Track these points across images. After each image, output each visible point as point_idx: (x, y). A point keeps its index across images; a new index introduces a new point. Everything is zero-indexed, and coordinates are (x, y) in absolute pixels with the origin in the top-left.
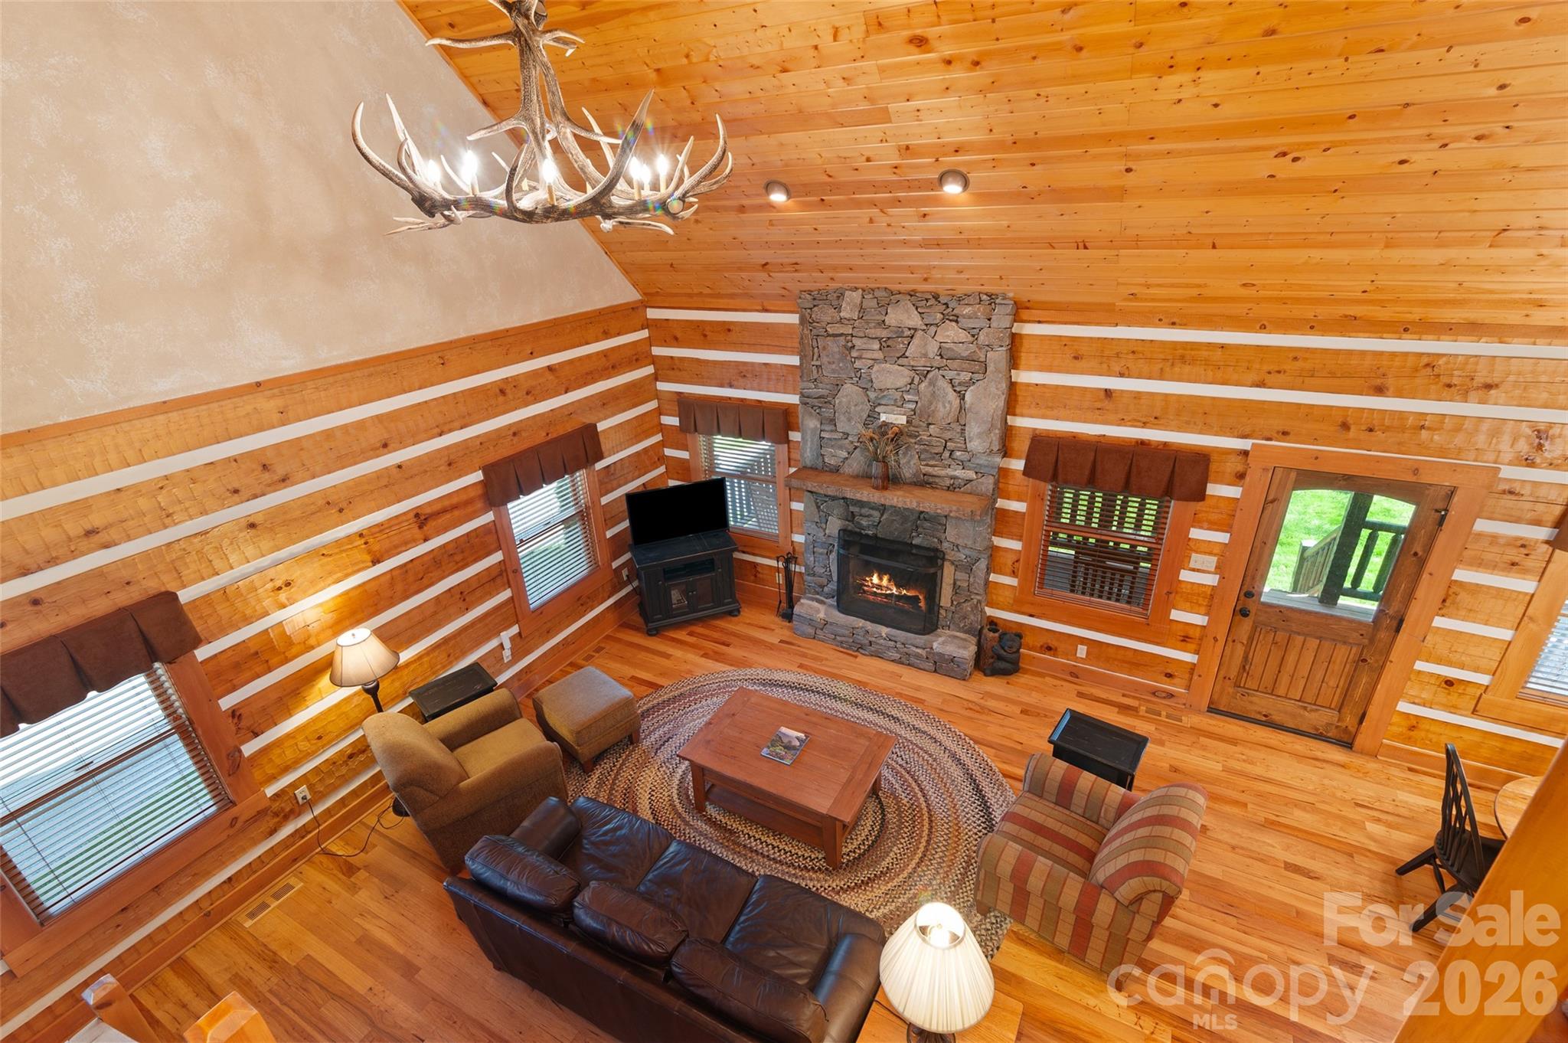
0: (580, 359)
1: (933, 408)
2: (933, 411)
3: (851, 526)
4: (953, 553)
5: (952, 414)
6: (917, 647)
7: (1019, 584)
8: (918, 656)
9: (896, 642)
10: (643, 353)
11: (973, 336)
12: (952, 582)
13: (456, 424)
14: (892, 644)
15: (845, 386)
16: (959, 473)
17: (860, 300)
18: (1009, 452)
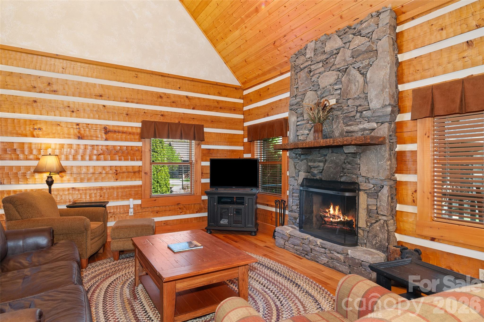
0: (204, 99)
1: (349, 89)
2: (349, 91)
3: (309, 176)
4: (365, 184)
5: (360, 88)
6: (338, 253)
7: (418, 211)
8: (338, 260)
9: (326, 249)
10: (239, 108)
11: (369, 37)
12: (366, 207)
13: (136, 101)
14: (323, 250)
15: (308, 93)
16: (366, 125)
17: (314, 45)
18: (401, 109)
